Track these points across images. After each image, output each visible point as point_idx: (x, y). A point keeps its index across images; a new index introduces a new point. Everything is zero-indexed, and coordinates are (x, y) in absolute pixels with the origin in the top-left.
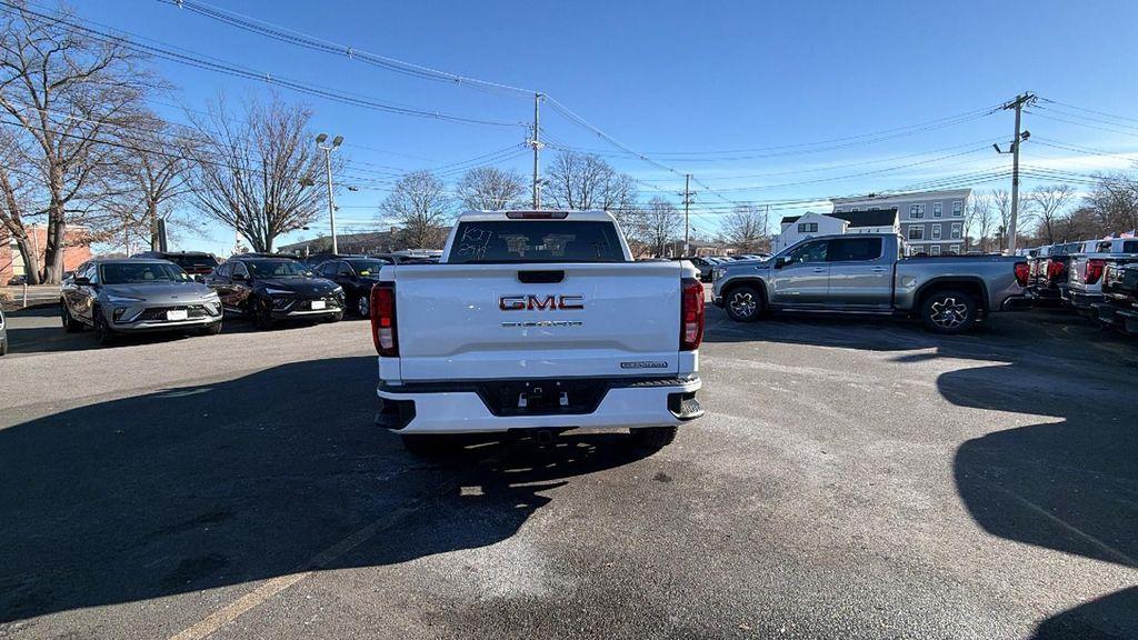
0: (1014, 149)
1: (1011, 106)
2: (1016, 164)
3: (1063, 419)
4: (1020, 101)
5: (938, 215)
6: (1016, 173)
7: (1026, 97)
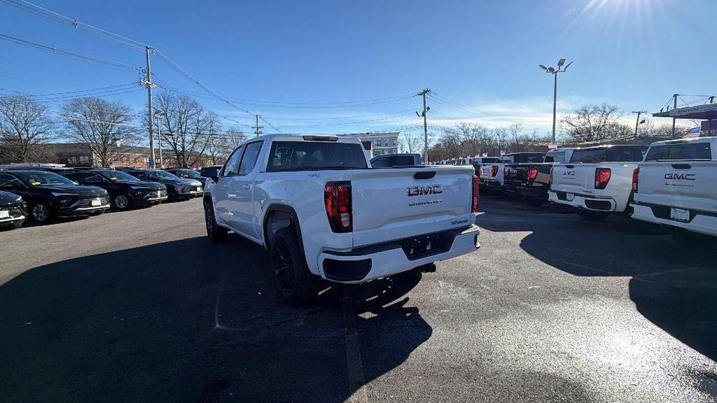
0: (424, 114)
1: (421, 95)
2: (425, 122)
3: (532, 232)
4: (425, 92)
5: (387, 145)
6: (426, 126)
7: (427, 91)
